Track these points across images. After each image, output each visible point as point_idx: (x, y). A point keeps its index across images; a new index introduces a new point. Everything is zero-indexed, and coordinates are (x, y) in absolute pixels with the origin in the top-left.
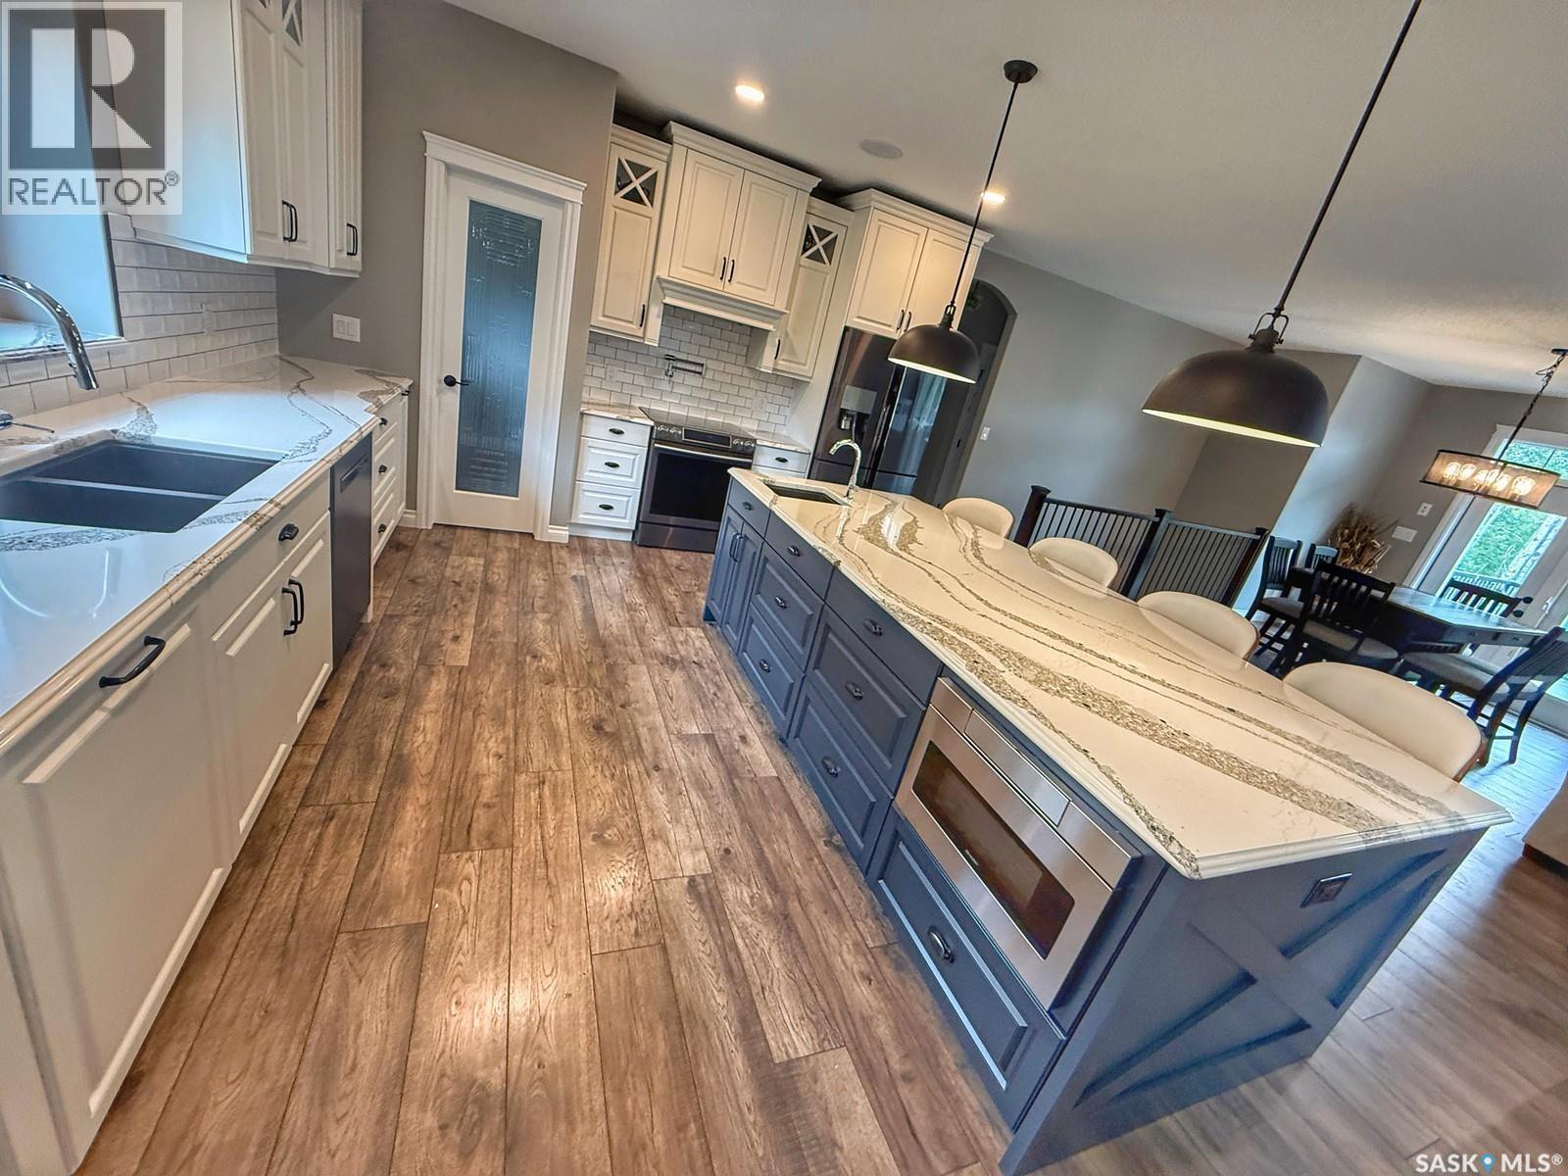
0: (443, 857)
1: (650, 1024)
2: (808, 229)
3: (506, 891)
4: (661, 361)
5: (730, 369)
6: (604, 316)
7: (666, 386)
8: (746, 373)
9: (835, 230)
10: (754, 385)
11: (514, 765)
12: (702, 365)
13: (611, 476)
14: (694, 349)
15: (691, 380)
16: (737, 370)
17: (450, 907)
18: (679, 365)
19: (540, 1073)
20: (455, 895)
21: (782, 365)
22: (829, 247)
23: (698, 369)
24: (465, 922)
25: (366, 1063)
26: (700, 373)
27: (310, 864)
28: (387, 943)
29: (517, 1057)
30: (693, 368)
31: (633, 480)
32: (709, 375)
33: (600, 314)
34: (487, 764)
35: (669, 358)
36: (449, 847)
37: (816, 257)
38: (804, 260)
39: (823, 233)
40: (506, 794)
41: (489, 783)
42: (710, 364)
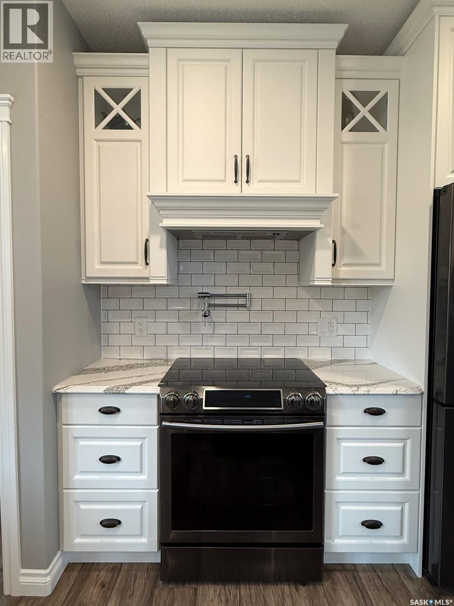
2: (344, 96)
4: (196, 301)
5: (280, 293)
6: (102, 263)
7: (206, 329)
8: (303, 293)
9: (382, 88)
10: (315, 305)
12: (244, 296)
13: (111, 475)
14: (233, 280)
15: (234, 315)
16: (291, 293)
18: (218, 301)
21: (344, 271)
22: (380, 111)
23: (241, 301)
26: (244, 306)
30: (234, 301)
31: (143, 477)
32: (256, 306)
33: (96, 260)
35: (203, 296)
37: (364, 126)
38: (346, 135)
39: (365, 98)
42: (256, 293)
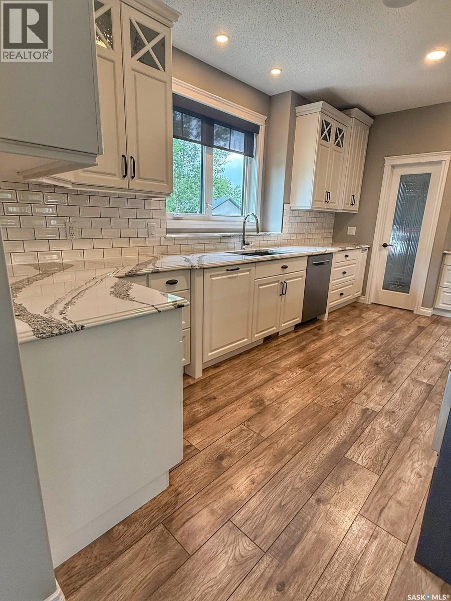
0: (295, 367)
1: (313, 422)
3: (304, 379)
11: (334, 360)
17: (288, 375)
19: (277, 409)
20: (290, 374)
24: (288, 379)
25: (248, 385)
27: (267, 355)
28: (269, 373)
29: (275, 403)
34: (327, 357)
36: (298, 366)
40: (325, 364)
41: (322, 360)
